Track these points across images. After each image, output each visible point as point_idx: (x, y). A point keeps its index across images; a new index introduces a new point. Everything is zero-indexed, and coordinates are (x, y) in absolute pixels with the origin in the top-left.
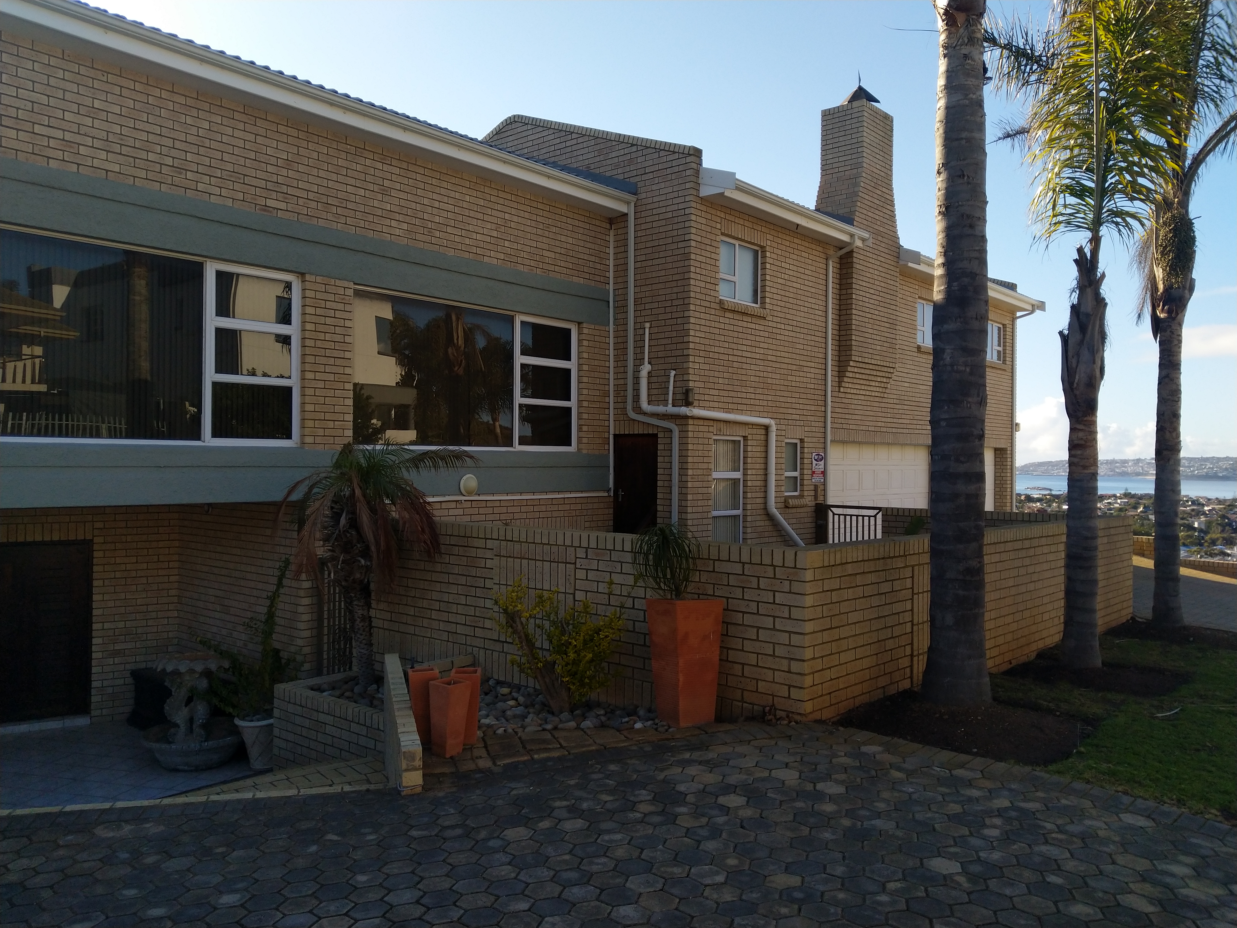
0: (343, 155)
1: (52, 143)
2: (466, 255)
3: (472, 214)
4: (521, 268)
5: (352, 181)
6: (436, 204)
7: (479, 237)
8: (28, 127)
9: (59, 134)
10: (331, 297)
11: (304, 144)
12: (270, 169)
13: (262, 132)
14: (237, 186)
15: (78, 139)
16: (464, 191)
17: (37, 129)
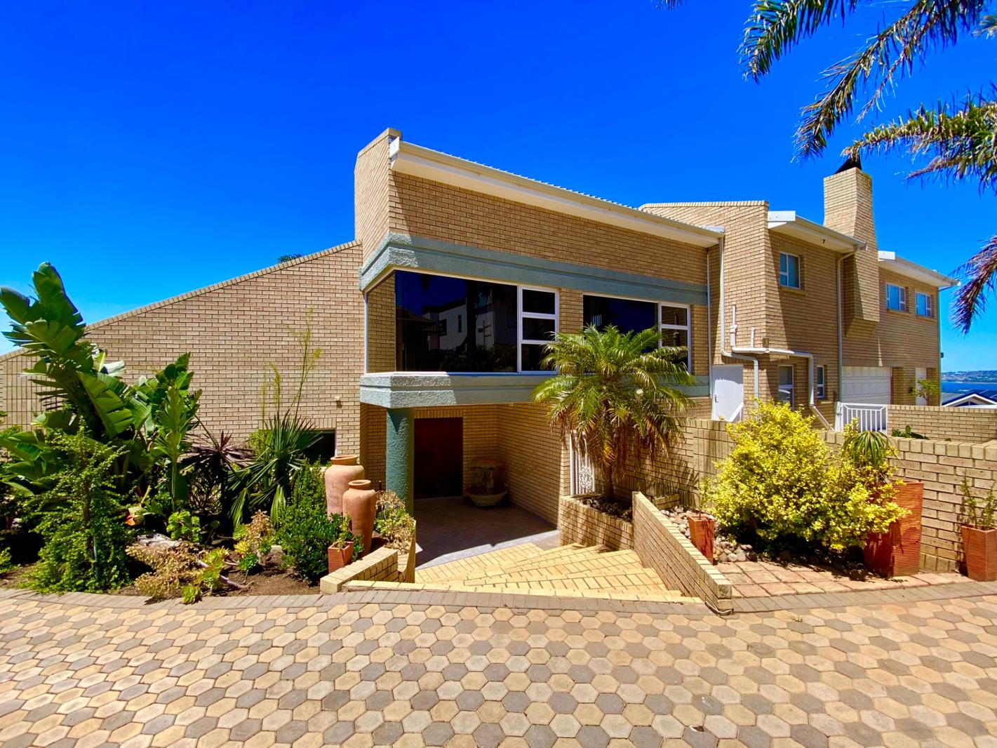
0: (578, 227)
1: (456, 233)
2: (636, 273)
3: (638, 251)
4: (662, 277)
5: (583, 240)
6: (621, 248)
7: (642, 263)
8: (446, 226)
9: (458, 228)
10: (573, 299)
11: (561, 223)
12: (546, 237)
13: (542, 219)
14: (532, 247)
15: (466, 229)
16: (634, 239)
17: (450, 226)
